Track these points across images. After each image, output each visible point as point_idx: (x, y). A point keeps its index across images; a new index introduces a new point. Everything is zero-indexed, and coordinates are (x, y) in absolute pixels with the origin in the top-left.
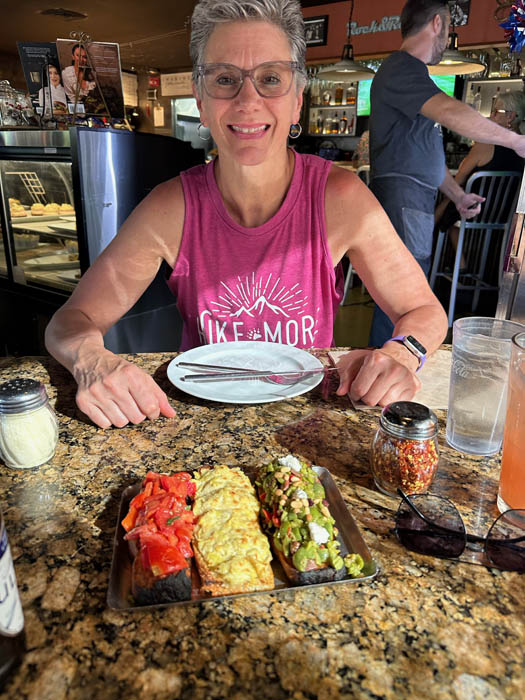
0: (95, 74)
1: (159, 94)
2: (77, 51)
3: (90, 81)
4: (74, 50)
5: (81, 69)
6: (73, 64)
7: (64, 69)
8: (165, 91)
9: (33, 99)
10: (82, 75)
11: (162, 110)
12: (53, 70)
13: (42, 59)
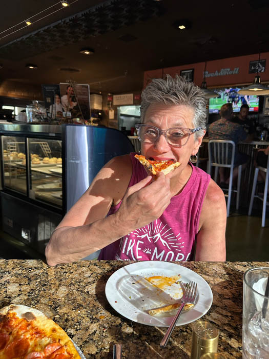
0: (77, 99)
1: (112, 104)
2: (69, 88)
3: (74, 102)
4: (67, 88)
5: (70, 97)
6: (67, 94)
7: (62, 96)
8: (115, 103)
9: (47, 110)
10: (71, 99)
11: (113, 112)
12: (57, 96)
13: (53, 92)
